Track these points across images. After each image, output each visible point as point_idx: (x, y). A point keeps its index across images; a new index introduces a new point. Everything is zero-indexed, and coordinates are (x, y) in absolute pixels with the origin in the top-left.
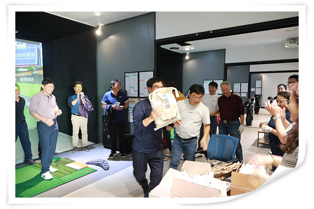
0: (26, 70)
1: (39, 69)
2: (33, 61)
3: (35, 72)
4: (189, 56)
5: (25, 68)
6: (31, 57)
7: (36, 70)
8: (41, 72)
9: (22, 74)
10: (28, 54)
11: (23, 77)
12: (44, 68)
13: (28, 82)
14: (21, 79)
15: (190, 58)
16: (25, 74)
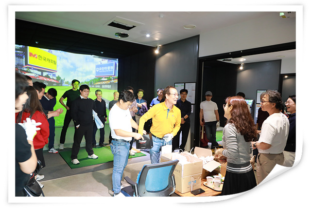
0: (106, 79)
1: (115, 79)
2: (112, 72)
3: (113, 81)
4: (243, 66)
5: (106, 78)
6: (110, 69)
7: (113, 79)
8: (116, 81)
9: (104, 83)
10: (109, 68)
11: (104, 85)
12: (119, 78)
13: (107, 88)
14: (103, 86)
15: (244, 68)
16: (106, 82)
